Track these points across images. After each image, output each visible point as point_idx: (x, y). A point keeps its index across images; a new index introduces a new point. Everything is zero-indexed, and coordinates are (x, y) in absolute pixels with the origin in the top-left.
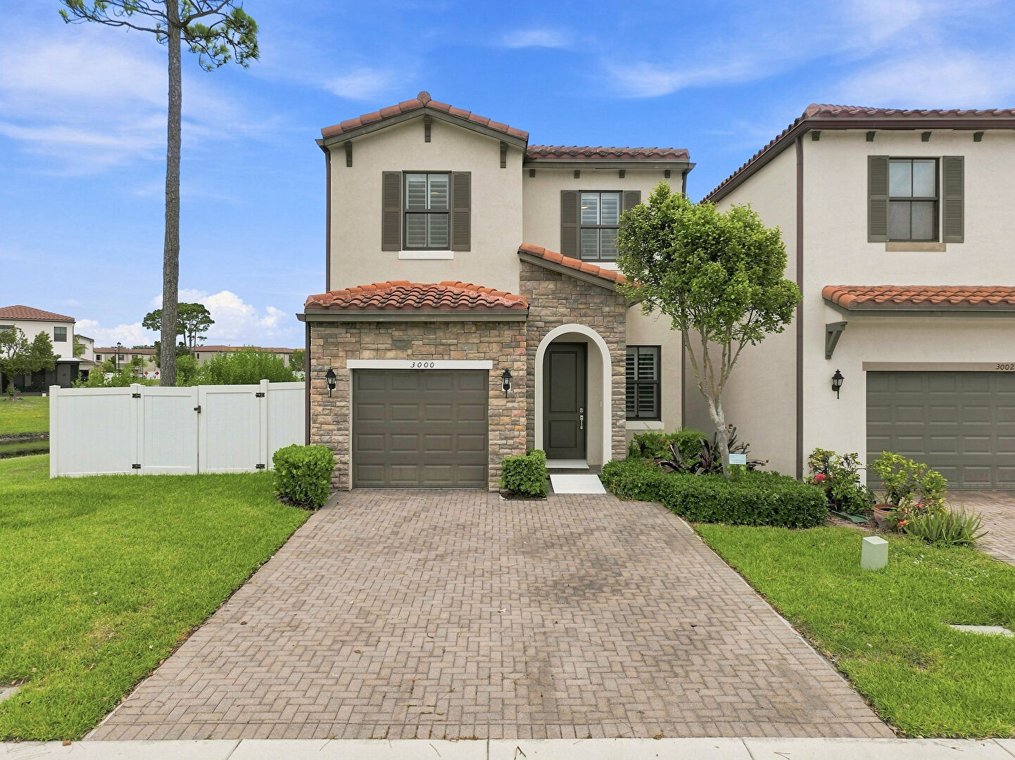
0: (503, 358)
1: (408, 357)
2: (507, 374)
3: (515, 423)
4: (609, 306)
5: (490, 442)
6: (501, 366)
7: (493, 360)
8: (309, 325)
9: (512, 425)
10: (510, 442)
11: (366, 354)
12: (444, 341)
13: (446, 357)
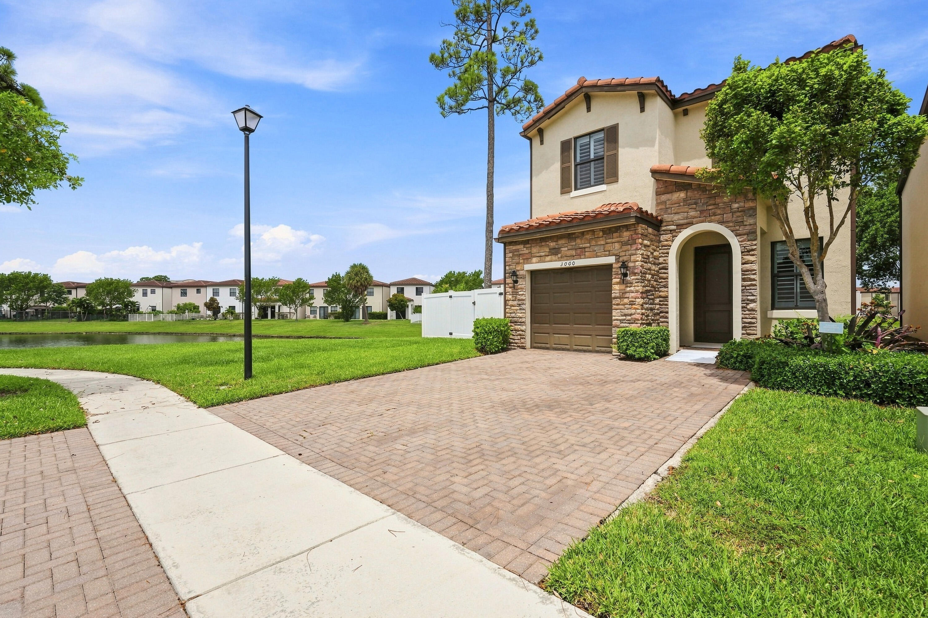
0: (623, 254)
1: (559, 259)
2: (624, 265)
3: (632, 303)
4: (738, 203)
5: (614, 318)
6: (621, 259)
7: (616, 256)
8: (505, 244)
9: (630, 305)
10: (629, 318)
11: (534, 260)
12: (581, 246)
13: (582, 257)
